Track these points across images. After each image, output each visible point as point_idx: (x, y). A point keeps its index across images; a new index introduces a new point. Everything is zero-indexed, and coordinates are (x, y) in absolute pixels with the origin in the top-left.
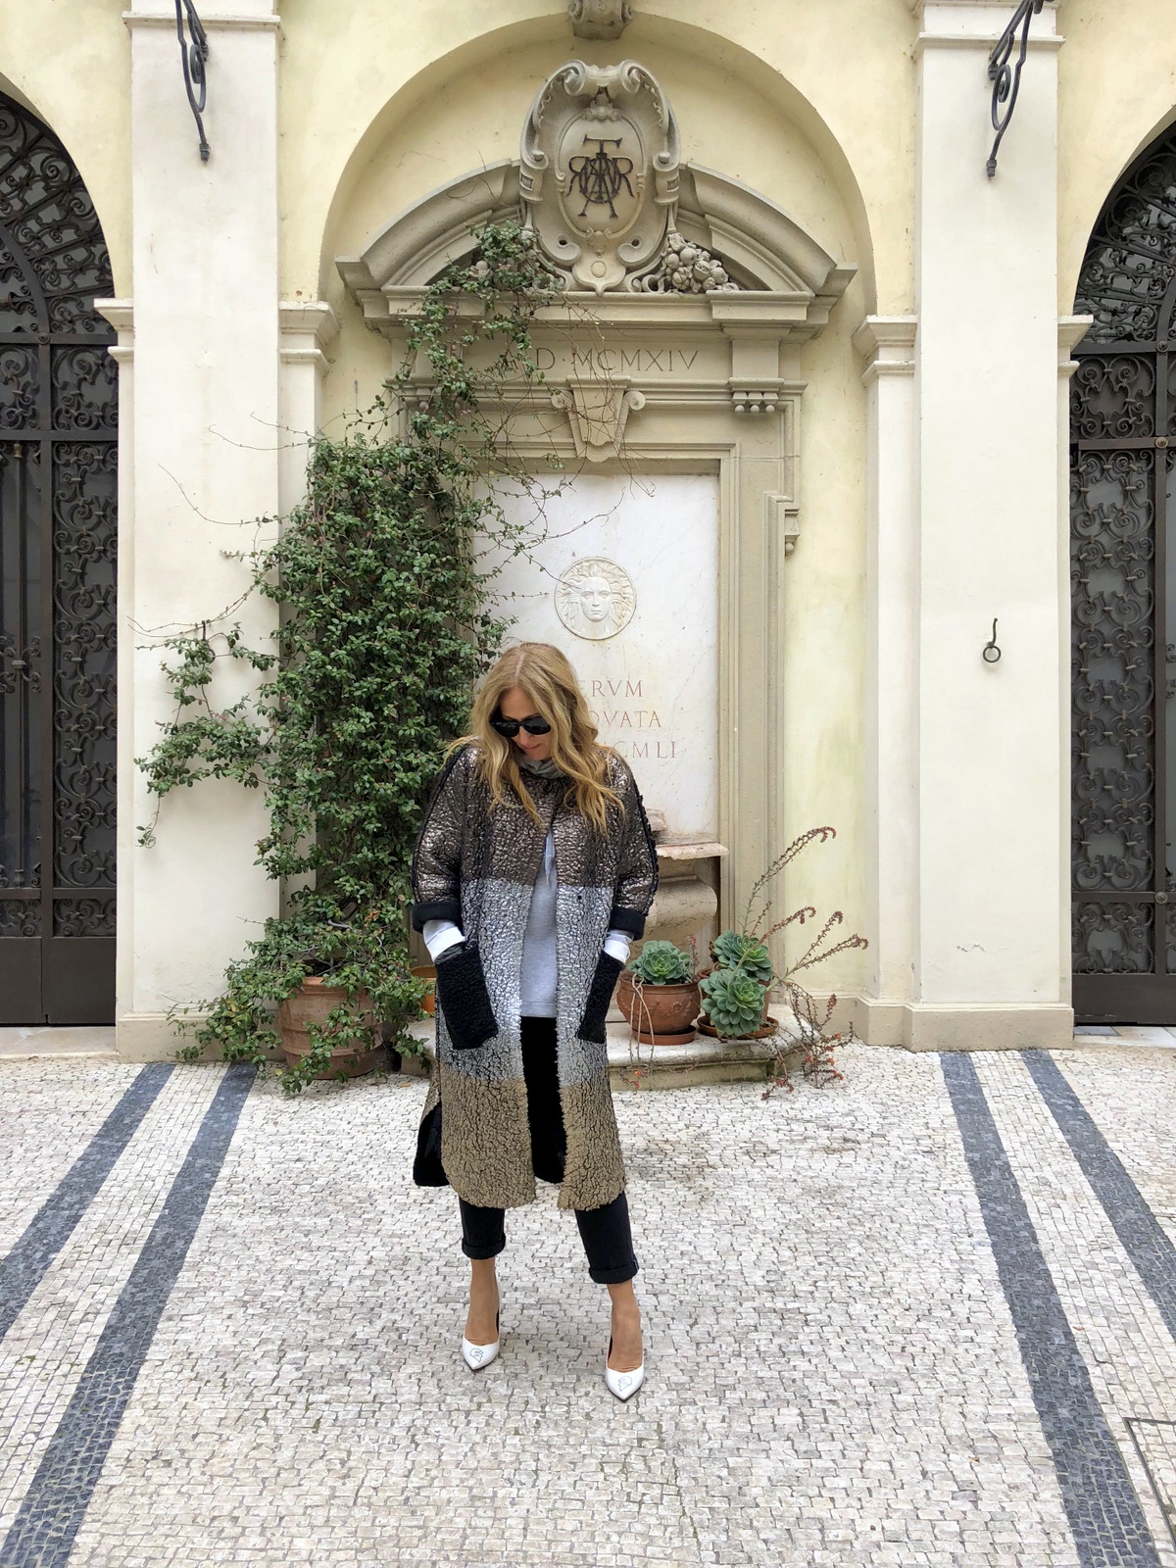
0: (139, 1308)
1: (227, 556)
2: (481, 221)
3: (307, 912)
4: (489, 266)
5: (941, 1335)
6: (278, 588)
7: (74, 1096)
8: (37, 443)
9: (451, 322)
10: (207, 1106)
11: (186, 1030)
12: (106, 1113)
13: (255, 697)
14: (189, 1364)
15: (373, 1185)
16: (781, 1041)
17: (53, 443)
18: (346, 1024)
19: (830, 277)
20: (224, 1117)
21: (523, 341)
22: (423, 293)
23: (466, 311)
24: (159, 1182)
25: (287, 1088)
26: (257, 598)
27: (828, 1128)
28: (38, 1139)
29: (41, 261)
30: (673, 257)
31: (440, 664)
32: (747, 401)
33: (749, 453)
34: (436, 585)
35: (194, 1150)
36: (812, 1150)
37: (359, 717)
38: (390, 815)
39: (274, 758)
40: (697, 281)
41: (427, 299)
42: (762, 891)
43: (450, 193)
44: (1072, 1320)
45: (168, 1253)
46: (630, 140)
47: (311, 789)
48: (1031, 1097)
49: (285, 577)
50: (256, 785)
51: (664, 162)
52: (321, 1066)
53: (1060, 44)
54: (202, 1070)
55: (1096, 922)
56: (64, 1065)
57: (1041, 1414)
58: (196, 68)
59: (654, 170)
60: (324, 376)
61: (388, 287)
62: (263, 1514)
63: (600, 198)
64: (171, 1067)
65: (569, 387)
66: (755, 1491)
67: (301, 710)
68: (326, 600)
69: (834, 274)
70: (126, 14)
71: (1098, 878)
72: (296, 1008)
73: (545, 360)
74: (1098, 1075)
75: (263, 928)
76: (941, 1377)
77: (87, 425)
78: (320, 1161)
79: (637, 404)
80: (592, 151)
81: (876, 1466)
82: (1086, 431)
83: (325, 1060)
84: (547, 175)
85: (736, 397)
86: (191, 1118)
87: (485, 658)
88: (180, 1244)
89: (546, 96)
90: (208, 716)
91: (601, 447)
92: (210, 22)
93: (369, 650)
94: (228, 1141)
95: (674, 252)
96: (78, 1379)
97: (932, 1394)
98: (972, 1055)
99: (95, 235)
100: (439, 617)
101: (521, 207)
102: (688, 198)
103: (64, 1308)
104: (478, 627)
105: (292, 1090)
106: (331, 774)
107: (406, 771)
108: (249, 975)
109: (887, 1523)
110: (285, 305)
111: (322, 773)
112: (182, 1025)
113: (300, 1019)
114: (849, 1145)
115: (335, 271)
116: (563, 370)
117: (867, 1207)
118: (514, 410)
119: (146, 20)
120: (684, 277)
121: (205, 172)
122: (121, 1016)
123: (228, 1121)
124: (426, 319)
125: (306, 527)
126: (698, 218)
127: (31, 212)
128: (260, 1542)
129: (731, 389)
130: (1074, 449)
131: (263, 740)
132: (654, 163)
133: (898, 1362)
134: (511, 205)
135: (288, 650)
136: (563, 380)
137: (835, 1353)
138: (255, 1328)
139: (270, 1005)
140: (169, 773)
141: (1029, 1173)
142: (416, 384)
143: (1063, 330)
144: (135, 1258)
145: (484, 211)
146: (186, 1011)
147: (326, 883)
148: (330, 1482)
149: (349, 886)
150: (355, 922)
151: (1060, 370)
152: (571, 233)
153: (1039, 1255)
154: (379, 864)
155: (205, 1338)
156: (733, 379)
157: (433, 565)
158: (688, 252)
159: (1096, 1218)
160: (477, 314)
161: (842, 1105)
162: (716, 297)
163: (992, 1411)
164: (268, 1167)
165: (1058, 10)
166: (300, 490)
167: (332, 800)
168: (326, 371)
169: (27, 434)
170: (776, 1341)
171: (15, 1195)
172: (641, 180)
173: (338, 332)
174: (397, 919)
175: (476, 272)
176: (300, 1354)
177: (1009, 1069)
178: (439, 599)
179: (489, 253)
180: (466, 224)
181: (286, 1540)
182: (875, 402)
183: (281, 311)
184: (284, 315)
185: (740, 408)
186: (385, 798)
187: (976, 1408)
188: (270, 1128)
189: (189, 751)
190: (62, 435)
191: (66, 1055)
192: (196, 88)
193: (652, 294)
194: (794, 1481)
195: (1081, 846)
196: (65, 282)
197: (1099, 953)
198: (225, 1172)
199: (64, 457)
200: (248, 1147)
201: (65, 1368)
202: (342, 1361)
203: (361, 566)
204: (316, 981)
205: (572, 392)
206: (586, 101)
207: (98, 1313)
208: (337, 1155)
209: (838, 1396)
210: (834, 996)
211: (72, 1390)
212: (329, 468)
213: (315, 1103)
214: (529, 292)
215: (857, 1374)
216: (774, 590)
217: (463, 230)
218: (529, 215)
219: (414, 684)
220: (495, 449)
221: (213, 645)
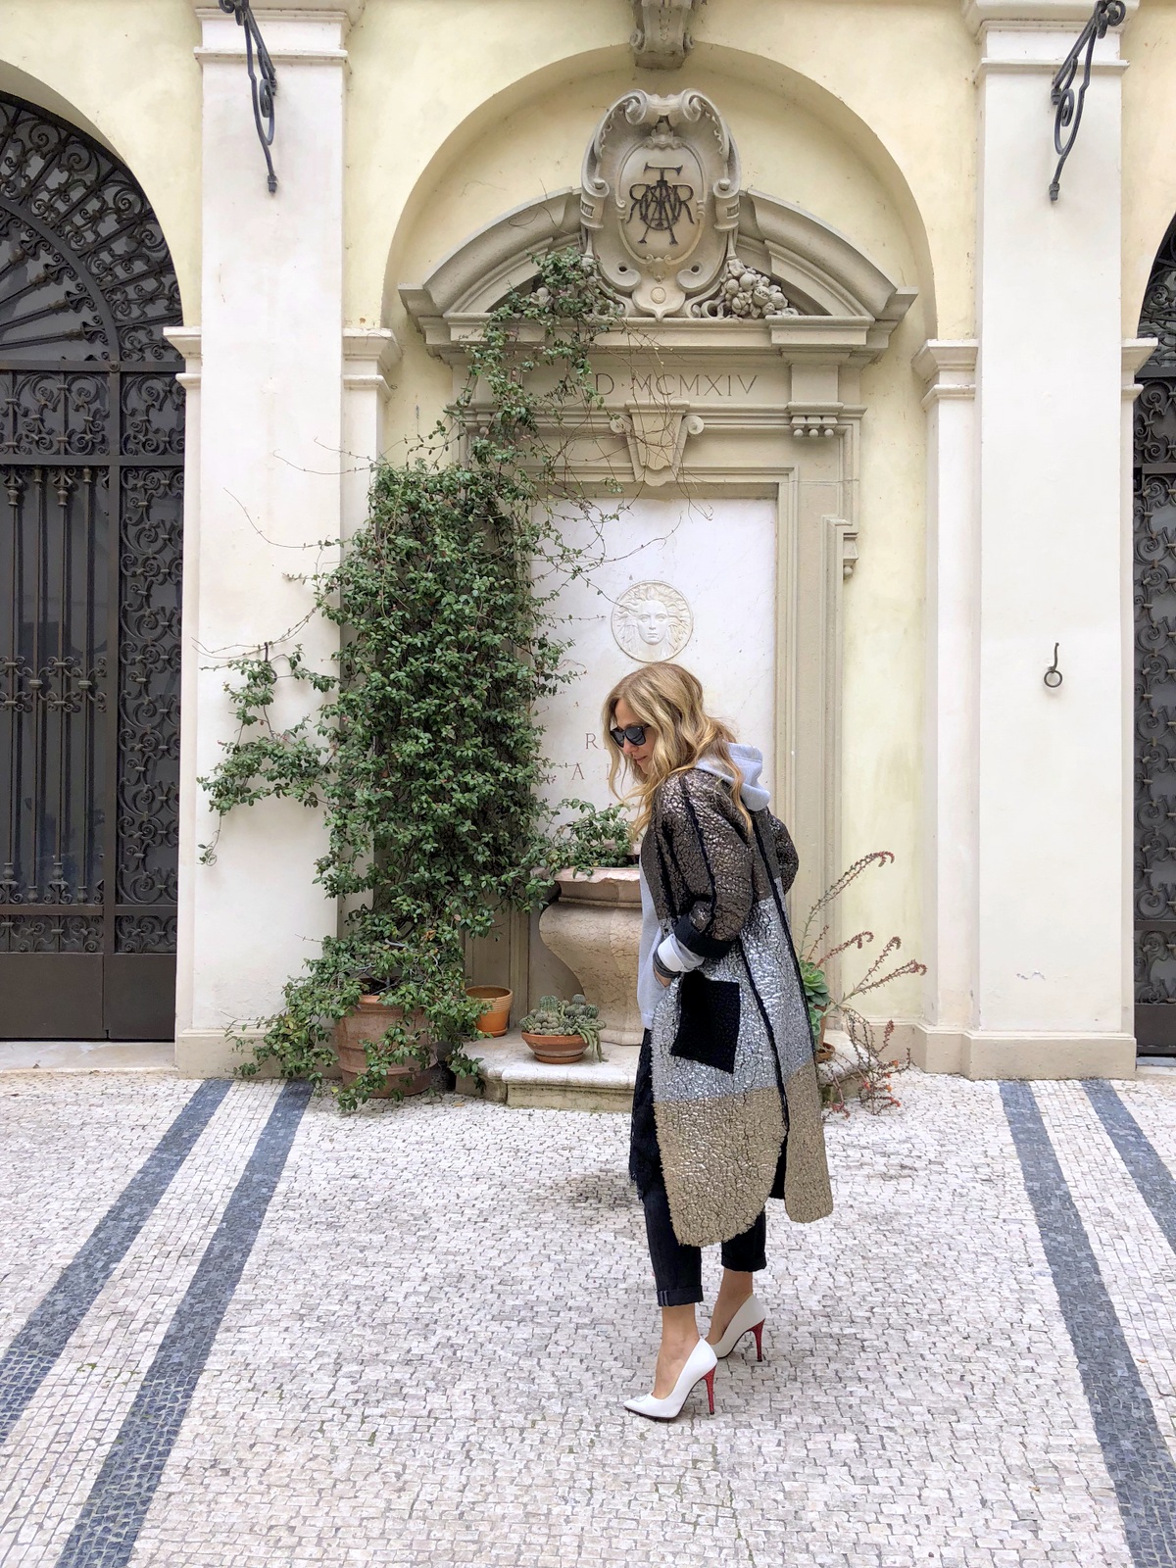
0: (198, 1318)
1: (290, 579)
2: (541, 249)
3: (364, 931)
4: (549, 293)
5: (1001, 1365)
6: (339, 611)
7: (134, 1110)
8: (106, 468)
9: (511, 348)
10: (264, 1123)
11: (244, 1047)
12: (166, 1127)
13: (316, 717)
14: (246, 1374)
15: (427, 1202)
16: (837, 1067)
17: (122, 468)
18: (401, 1043)
19: (890, 302)
20: (281, 1133)
21: (582, 367)
22: (484, 320)
23: (526, 337)
24: (217, 1194)
25: (343, 1105)
26: (319, 620)
27: (884, 1154)
28: (99, 1151)
29: (113, 291)
30: (733, 282)
31: (498, 686)
32: (806, 426)
33: (808, 476)
34: (494, 608)
35: (251, 1166)
36: (869, 1177)
37: (417, 738)
38: (447, 835)
39: (334, 778)
40: (756, 306)
41: (488, 325)
42: (819, 915)
43: (511, 222)
44: (1136, 1353)
45: (226, 1265)
46: (691, 168)
47: (370, 809)
48: (1092, 1127)
49: (346, 600)
50: (315, 804)
51: (724, 189)
52: (377, 1084)
53: (1125, 68)
54: (259, 1086)
55: (1159, 951)
56: (124, 1079)
57: (1103, 1446)
58: (265, 103)
59: (714, 197)
60: (386, 401)
61: (450, 314)
62: (320, 1524)
63: (660, 224)
64: (228, 1084)
65: (628, 412)
66: (812, 1516)
67: (360, 730)
68: (385, 623)
69: (894, 299)
70: (197, 50)
71: (1162, 905)
72: (352, 1026)
73: (605, 385)
74: (1161, 1106)
75: (320, 946)
76: (1001, 1406)
77: (154, 451)
78: (376, 1178)
79: (695, 428)
80: (653, 179)
81: (933, 1494)
82: (1150, 456)
83: (381, 1078)
84: (608, 203)
85: (795, 421)
86: (248, 1134)
87: (542, 680)
88: (237, 1257)
89: (607, 125)
90: (269, 737)
91: (659, 472)
92: (279, 57)
93: (428, 673)
94: (284, 1156)
95: (734, 278)
96: (138, 1387)
97: (992, 1423)
98: (1032, 1083)
99: (166, 266)
100: (497, 639)
101: (582, 234)
102: (748, 224)
103: (125, 1316)
104: (535, 650)
105: (348, 1107)
106: (389, 794)
107: (463, 792)
108: (307, 992)
109: (945, 1551)
110: (349, 332)
111: (381, 793)
112: (240, 1042)
113: (356, 1037)
114: (906, 1172)
115: (398, 298)
116: (621, 395)
117: (924, 1234)
118: (572, 435)
119: (217, 55)
120: (744, 302)
121: (273, 204)
122: (181, 1031)
123: (285, 1137)
124: (487, 346)
125: (367, 551)
126: (758, 244)
127: (105, 243)
128: (316, 1552)
129: (789, 414)
130: (1137, 473)
131: (323, 760)
132: (714, 190)
133: (956, 1390)
134: (572, 232)
135: (348, 672)
136: (621, 404)
137: (892, 1380)
138: (312, 1341)
139: (327, 1022)
140: (231, 792)
141: (1090, 1203)
142: (476, 410)
143: (1126, 353)
144: (193, 1269)
145: (548, 238)
146: (244, 1028)
147: (383, 902)
148: (385, 1495)
149: (405, 905)
150: (411, 941)
151: (1124, 393)
152: (632, 260)
153: (1101, 1286)
154: (436, 884)
155: (263, 1349)
156: (792, 403)
157: (491, 588)
158: (748, 277)
159: (1160, 1251)
160: (538, 340)
161: (899, 1132)
162: (775, 322)
163: (1053, 1441)
164: (324, 1184)
165: (1122, 35)
166: (362, 516)
167: (391, 819)
168: (388, 395)
169: (96, 460)
170: (833, 1366)
171: (77, 1205)
172: (701, 207)
173: (400, 359)
174: (453, 939)
175: (537, 298)
176: (355, 1368)
177: (1069, 1098)
178: (497, 622)
179: (550, 280)
180: (527, 251)
181: (342, 1551)
182: (935, 426)
183: (345, 339)
184: (348, 342)
185: (798, 432)
186: (444, 820)
187: (1036, 1438)
188: (326, 1145)
189: (251, 770)
190: (130, 460)
191: (126, 1069)
192: (265, 121)
193: (712, 319)
194: (850, 1506)
195: (1143, 874)
196: (136, 312)
197: (1162, 983)
198: (281, 1187)
199: (132, 482)
200: (304, 1163)
201: (125, 1376)
202: (398, 1376)
203: (421, 589)
204: (373, 999)
205: (630, 417)
206: (648, 130)
207: (157, 1323)
208: (392, 1173)
209: (896, 1423)
210: (891, 1022)
211: (132, 1397)
212: (390, 493)
213: (371, 1121)
214: (588, 318)
215: (916, 1402)
216: (832, 614)
217: (524, 258)
218: (590, 243)
219: (472, 705)
220: (554, 473)
221: (275, 667)
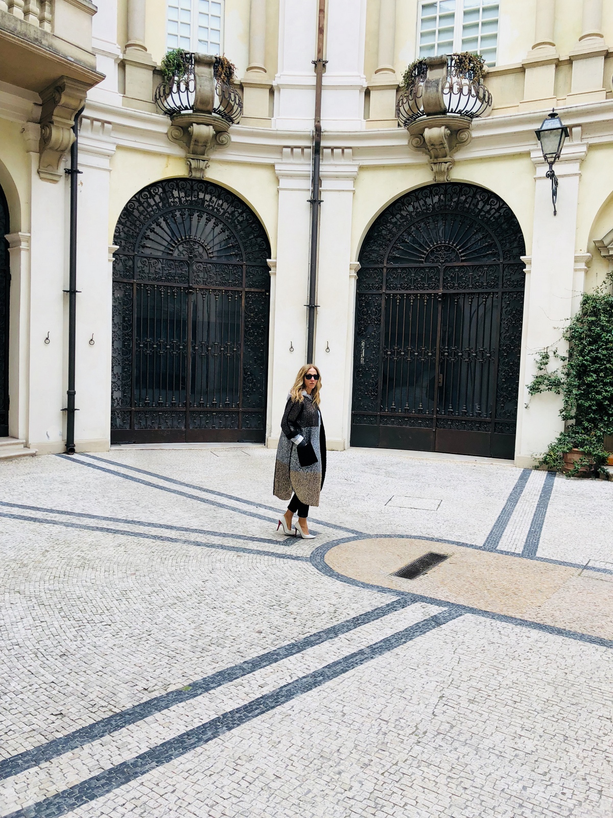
0: (543, 503)
1: (555, 329)
3: (573, 431)
6: (570, 338)
7: (508, 472)
8: (497, 293)
10: (545, 478)
13: (561, 369)
17: (502, 292)
18: (584, 462)
20: (550, 480)
24: (538, 488)
25: (567, 476)
26: (563, 341)
29: (502, 240)
35: (545, 484)
37: (592, 376)
38: (599, 404)
39: (565, 386)
47: (576, 396)
49: (572, 335)
50: (559, 394)
52: (577, 472)
54: (540, 471)
56: (501, 466)
58: (555, 192)
60: (586, 272)
61: (610, 246)
64: (531, 470)
67: (575, 373)
68: (584, 342)
70: (535, 177)
72: (569, 456)
75: (559, 434)
77: (512, 287)
78: (578, 490)
86: (541, 480)
88: (548, 497)
90: (547, 374)
92: (558, 176)
93: (597, 357)
94: (553, 484)
96: (535, 508)
99: (521, 238)
103: (527, 501)
105: (569, 476)
106: (583, 392)
107: (605, 392)
108: (555, 446)
110: (576, 254)
111: (580, 392)
112: (535, 459)
113: (570, 459)
115: (593, 243)
119: (540, 177)
121: (555, 218)
122: (516, 457)
123: (551, 482)
125: (579, 320)
131: (562, 381)
135: (571, 355)
138: (569, 508)
140: (534, 389)
144: (539, 497)
146: (536, 455)
147: (579, 423)
149: (586, 424)
150: (587, 435)
154: (596, 419)
155: (559, 508)
164: (565, 489)
166: (577, 310)
167: (583, 399)
169: (495, 290)
171: (506, 485)
173: (592, 260)
174: (601, 435)
183: (575, 256)
186: (599, 400)
188: (564, 483)
189: (541, 383)
190: (505, 290)
192: (554, 197)
196: (508, 246)
198: (554, 489)
199: (504, 296)
200: (558, 486)
201: (532, 506)
203: (596, 332)
204: (576, 449)
207: (535, 502)
208: (583, 490)
212: (587, 303)
213: (576, 481)
221: (549, 354)
